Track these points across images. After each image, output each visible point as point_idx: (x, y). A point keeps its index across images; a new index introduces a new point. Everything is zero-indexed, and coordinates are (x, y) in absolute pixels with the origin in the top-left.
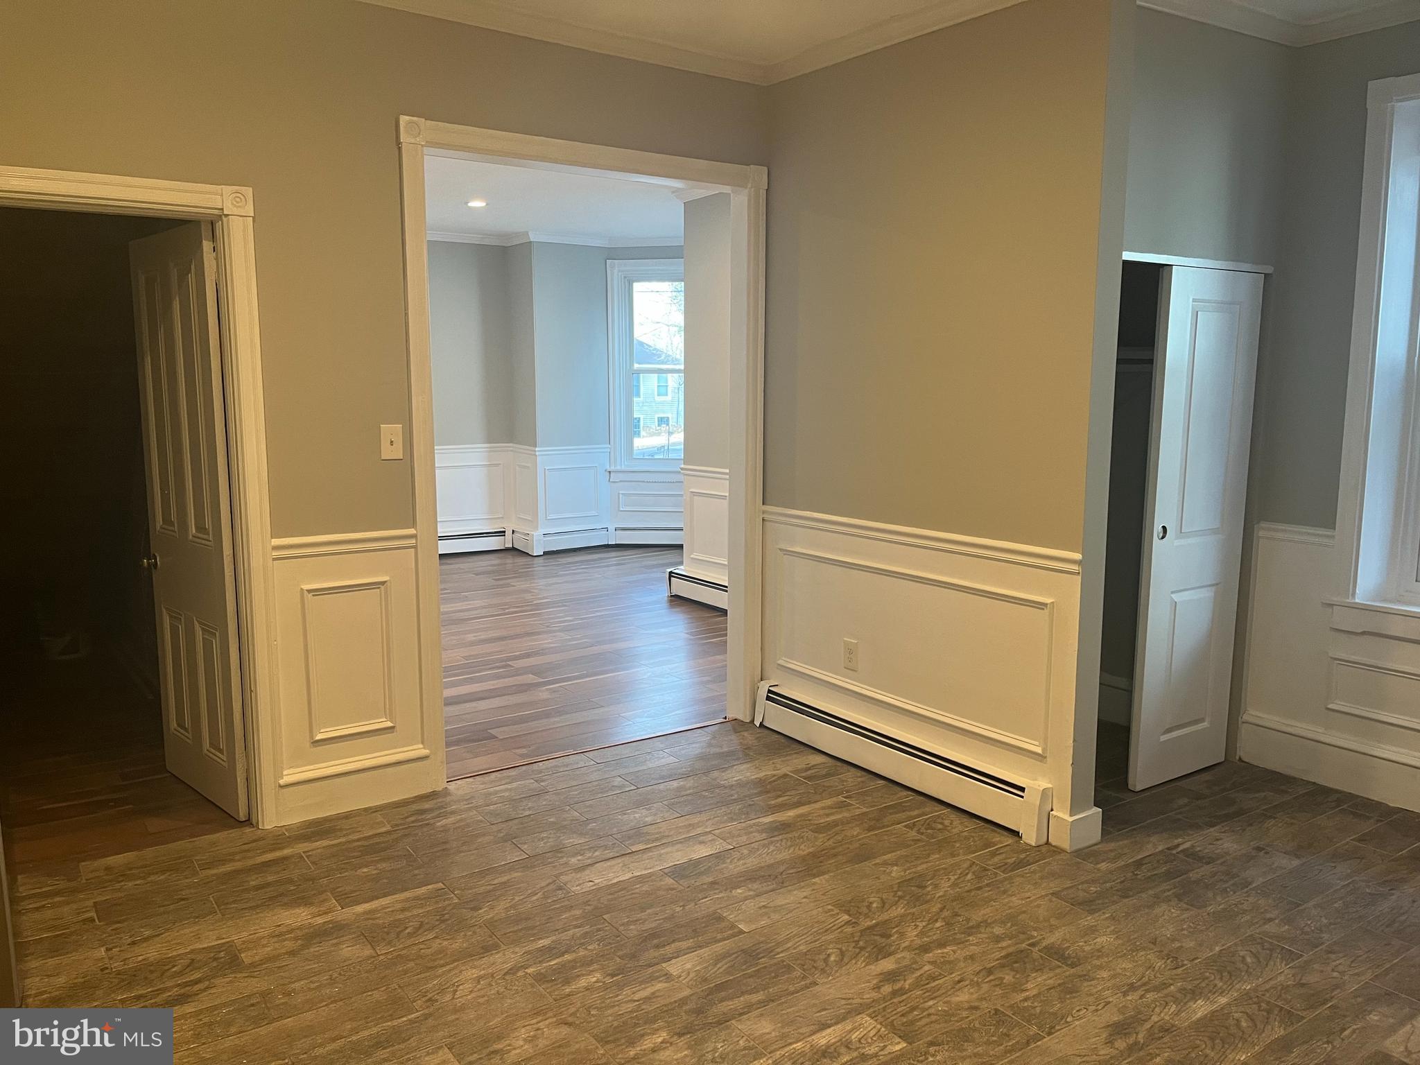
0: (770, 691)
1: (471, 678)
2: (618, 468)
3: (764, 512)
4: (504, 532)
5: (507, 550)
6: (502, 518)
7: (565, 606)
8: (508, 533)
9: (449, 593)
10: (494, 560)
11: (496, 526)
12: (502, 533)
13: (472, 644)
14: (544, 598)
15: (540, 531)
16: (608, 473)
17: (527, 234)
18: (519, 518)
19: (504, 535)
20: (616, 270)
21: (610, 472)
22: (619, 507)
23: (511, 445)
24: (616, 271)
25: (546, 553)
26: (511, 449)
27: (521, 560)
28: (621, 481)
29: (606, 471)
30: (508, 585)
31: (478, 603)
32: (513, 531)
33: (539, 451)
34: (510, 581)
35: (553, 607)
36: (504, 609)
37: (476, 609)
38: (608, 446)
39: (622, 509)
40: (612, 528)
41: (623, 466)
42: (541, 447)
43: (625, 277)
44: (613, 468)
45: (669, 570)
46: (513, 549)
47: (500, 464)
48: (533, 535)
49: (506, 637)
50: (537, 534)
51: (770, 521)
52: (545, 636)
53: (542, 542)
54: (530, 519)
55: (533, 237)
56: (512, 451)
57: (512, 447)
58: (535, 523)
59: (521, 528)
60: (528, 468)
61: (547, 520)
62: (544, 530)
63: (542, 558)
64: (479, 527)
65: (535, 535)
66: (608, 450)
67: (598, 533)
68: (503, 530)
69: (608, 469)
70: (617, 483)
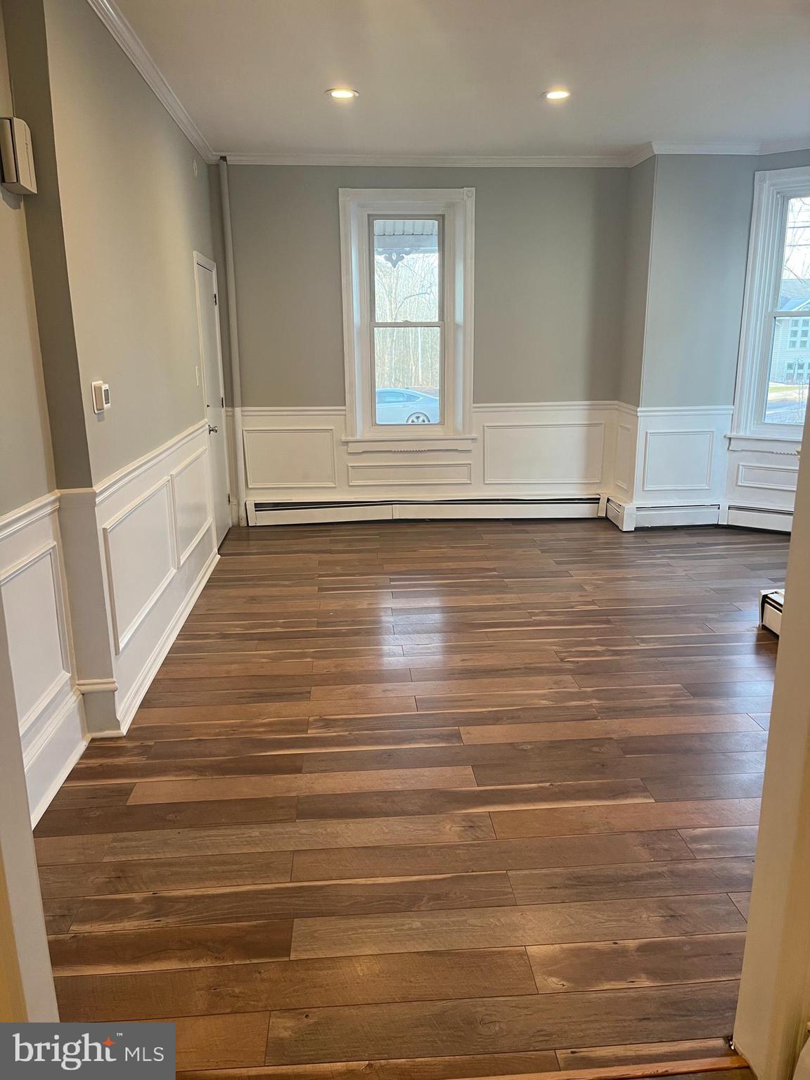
2: (741, 434)
4: (599, 499)
5: (600, 519)
6: (599, 483)
7: (608, 622)
8: (603, 501)
9: (491, 577)
10: (578, 532)
11: (590, 492)
12: (595, 501)
14: (592, 602)
15: (634, 502)
16: (727, 440)
17: (649, 145)
18: (617, 485)
19: (598, 503)
20: (767, 182)
21: (730, 439)
22: (737, 482)
23: (616, 402)
24: (766, 184)
25: (637, 529)
27: (604, 536)
28: (742, 450)
29: (725, 437)
30: (562, 574)
31: (511, 599)
33: (640, 411)
35: (592, 622)
38: (733, 407)
39: (740, 484)
40: (724, 506)
41: (748, 432)
42: (644, 407)
43: (779, 192)
44: (734, 434)
46: (605, 519)
47: (602, 424)
48: (624, 508)
49: (497, 671)
50: (630, 507)
53: (634, 516)
54: (625, 487)
55: (658, 149)
56: (617, 409)
57: (616, 405)
58: (629, 493)
59: (617, 498)
60: (628, 429)
61: (643, 491)
62: (638, 502)
63: (632, 535)
64: (573, 492)
65: (626, 507)
66: (732, 412)
67: (705, 510)
68: (598, 497)
69: (729, 435)
70: (737, 453)
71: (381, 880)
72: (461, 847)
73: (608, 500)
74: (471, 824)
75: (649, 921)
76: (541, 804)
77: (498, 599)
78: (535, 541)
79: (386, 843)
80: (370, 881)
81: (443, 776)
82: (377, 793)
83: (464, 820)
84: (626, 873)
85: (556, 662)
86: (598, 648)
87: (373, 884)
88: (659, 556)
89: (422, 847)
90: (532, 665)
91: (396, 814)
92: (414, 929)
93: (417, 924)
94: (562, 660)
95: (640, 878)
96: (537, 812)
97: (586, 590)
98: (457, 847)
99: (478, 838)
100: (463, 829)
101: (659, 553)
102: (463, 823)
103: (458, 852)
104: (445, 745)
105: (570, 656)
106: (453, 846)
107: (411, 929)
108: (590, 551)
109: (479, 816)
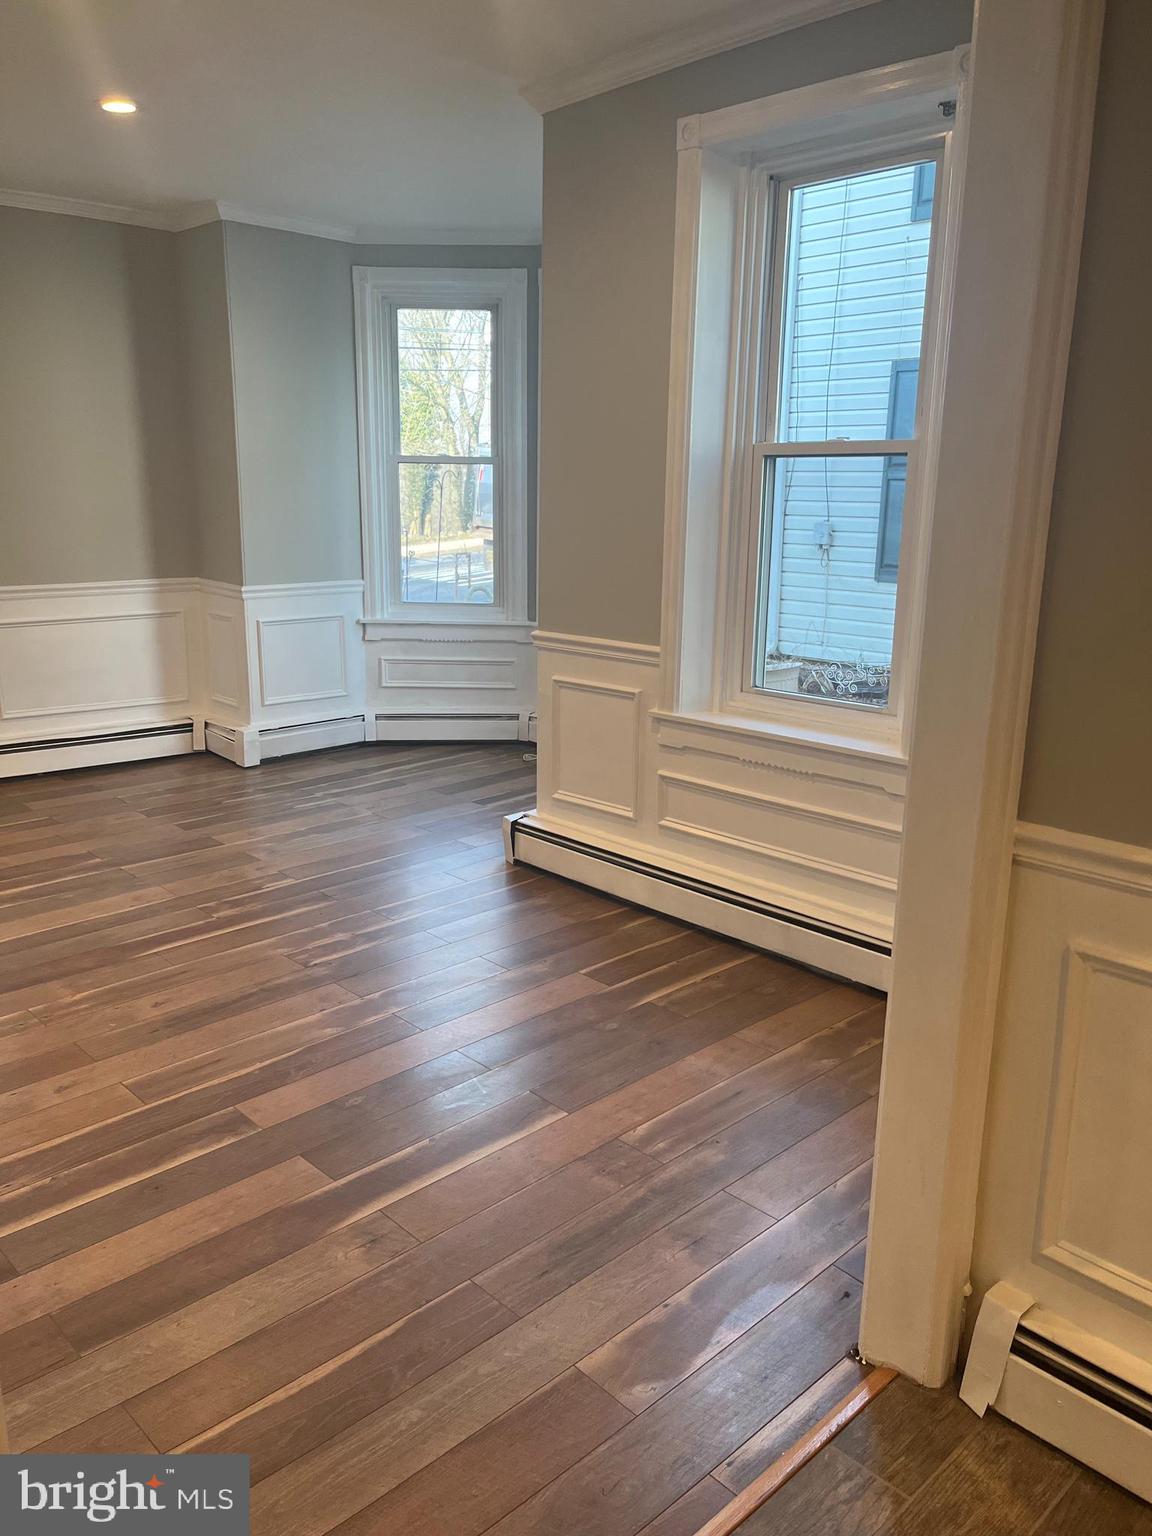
0: (1021, 1329)
1: (154, 1185)
2: (378, 617)
3: (1019, 841)
4: (191, 725)
5: (196, 754)
6: (187, 701)
7: (325, 897)
8: (199, 728)
9: (96, 867)
10: (175, 777)
11: (177, 715)
12: (187, 728)
13: (154, 1032)
14: (282, 875)
15: (253, 723)
16: (361, 628)
17: (212, 204)
18: (216, 702)
19: (192, 731)
20: (370, 284)
21: (364, 625)
22: (381, 683)
23: (197, 579)
24: (368, 287)
25: (264, 762)
26: (198, 586)
27: (224, 778)
28: (382, 640)
29: (357, 623)
30: (206, 843)
31: (156, 894)
32: (206, 723)
33: (246, 592)
34: (208, 830)
35: (304, 902)
36: (209, 911)
37: (152, 912)
38: (362, 582)
39: (384, 684)
40: (370, 717)
41: (386, 615)
42: (252, 585)
43: (384, 298)
44: (368, 619)
45: (512, 818)
46: (207, 753)
47: (179, 613)
48: (241, 731)
49: (224, 1006)
50: (249, 732)
51: (1032, 866)
52: (298, 1000)
53: (258, 743)
54: (234, 704)
56: (199, 590)
57: (196, 583)
58: (243, 711)
59: (220, 719)
60: (228, 619)
61: (263, 705)
62: (258, 722)
63: (258, 772)
64: (146, 719)
65: (245, 732)
66: (361, 589)
67: (348, 724)
68: (190, 722)
69: (363, 620)
70: (377, 644)
71: (308, 1380)
72: (384, 1276)
73: (207, 725)
74: (370, 1238)
75: (675, 1260)
76: (440, 1171)
77: (136, 899)
78: (122, 801)
79: (267, 1323)
80: (294, 1388)
81: (271, 1186)
82: (190, 1252)
83: (356, 1237)
84: (608, 1215)
85: (298, 971)
86: (340, 936)
87: (301, 1390)
88: (318, 795)
89: (327, 1302)
90: (269, 984)
91: (244, 1272)
92: (417, 1423)
93: (415, 1414)
94: (306, 966)
95: (628, 1213)
96: (444, 1182)
97: (258, 860)
98: (376, 1278)
99: (396, 1254)
100: (363, 1249)
101: (317, 791)
102: (358, 1240)
103: (385, 1283)
104: (232, 1140)
105: (316, 957)
106: (369, 1279)
107: (412, 1425)
108: (220, 803)
109: (372, 1221)
